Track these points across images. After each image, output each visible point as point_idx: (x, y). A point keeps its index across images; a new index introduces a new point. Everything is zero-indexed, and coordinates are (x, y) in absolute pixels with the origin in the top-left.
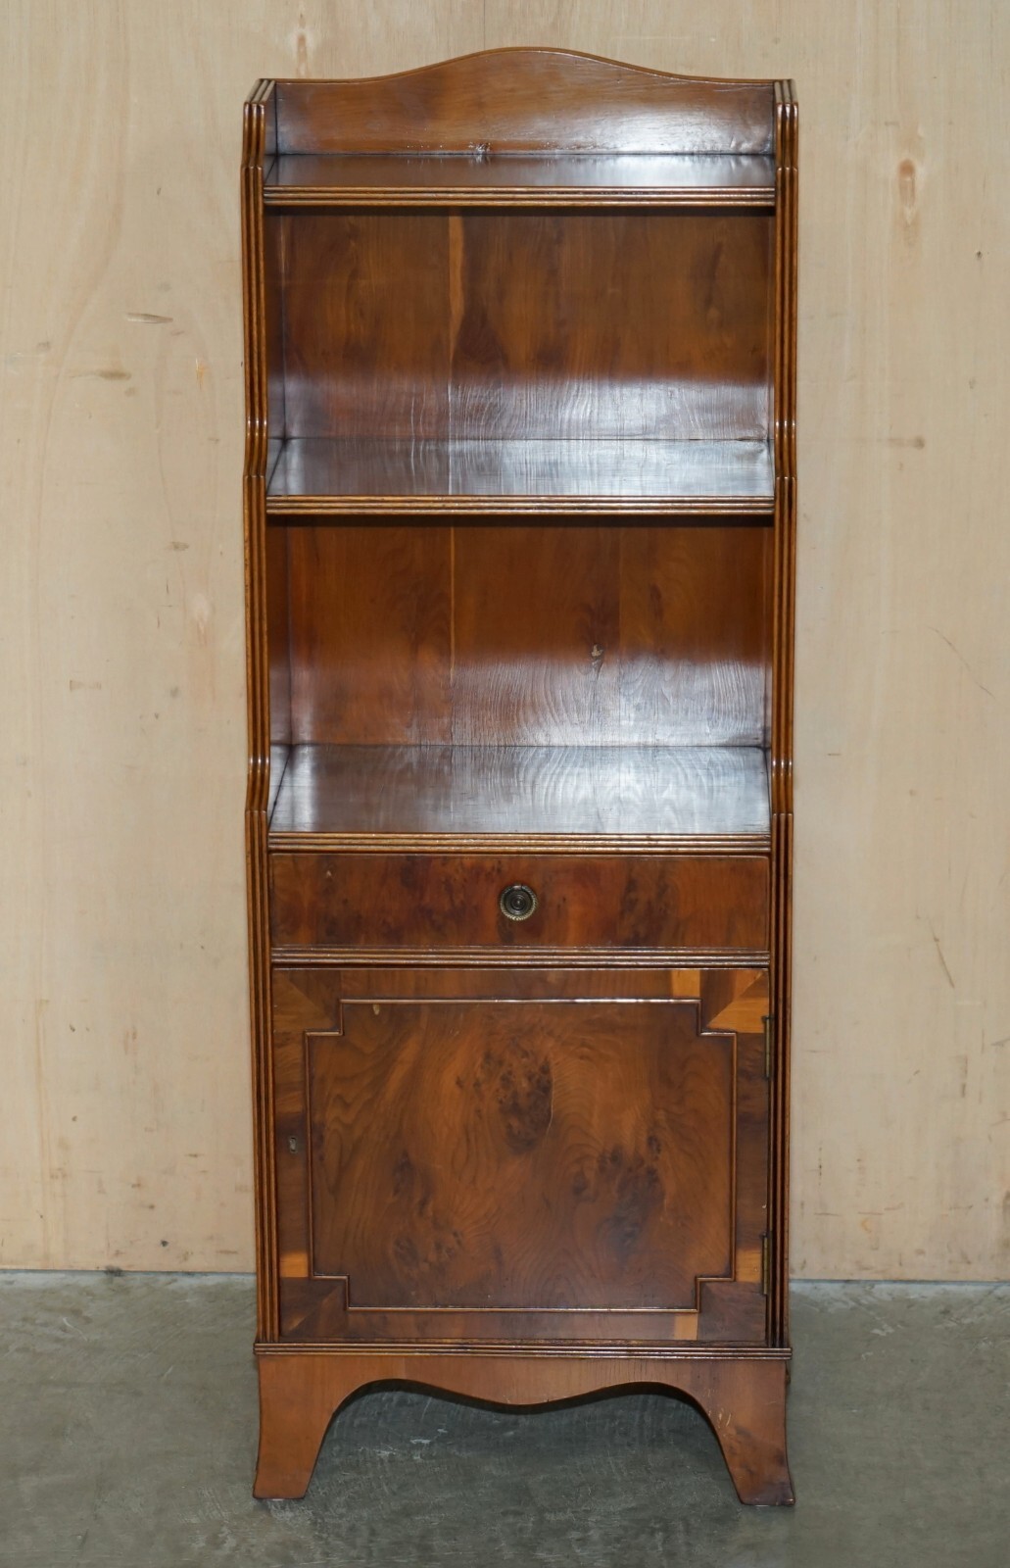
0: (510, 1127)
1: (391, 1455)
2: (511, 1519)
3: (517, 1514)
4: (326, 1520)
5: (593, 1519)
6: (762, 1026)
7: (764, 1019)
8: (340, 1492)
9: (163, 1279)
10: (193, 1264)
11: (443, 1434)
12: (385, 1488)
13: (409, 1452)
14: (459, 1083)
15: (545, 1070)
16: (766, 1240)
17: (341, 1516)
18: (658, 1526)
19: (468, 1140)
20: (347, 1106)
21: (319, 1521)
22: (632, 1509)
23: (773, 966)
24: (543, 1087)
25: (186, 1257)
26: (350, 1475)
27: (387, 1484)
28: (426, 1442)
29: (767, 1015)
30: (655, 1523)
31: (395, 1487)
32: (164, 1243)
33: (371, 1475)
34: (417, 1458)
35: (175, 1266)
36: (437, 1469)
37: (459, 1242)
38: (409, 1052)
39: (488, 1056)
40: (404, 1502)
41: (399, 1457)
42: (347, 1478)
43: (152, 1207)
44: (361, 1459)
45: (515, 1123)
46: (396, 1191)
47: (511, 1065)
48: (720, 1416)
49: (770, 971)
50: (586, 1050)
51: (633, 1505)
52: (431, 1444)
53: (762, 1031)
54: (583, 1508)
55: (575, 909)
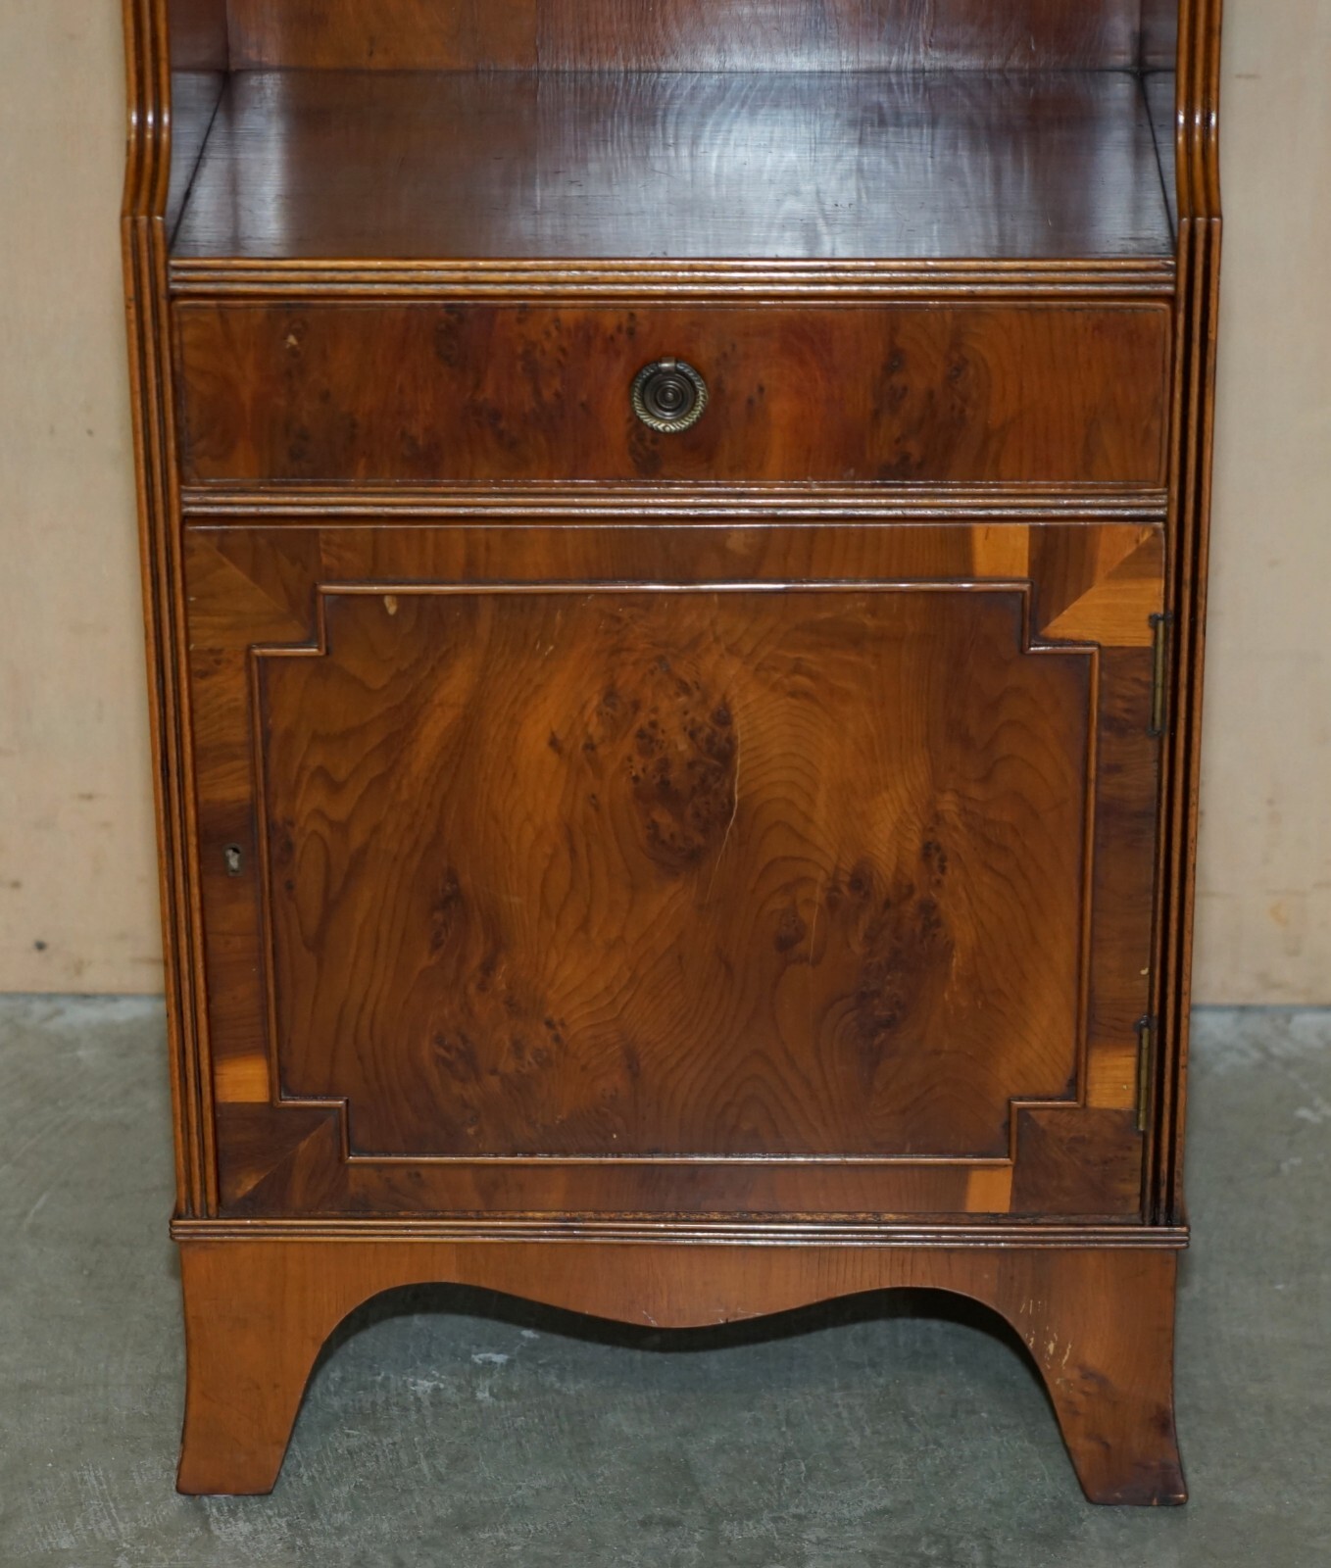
0: (654, 825)
1: (436, 1389)
2: (656, 1538)
3: (669, 1524)
4: (312, 1540)
5: (811, 1535)
6: (1149, 633)
7: (1153, 620)
8: (340, 1475)
9: (39, 1008)
10: (92, 981)
11: (530, 1340)
12: (424, 1465)
13: (469, 1382)
14: (554, 743)
15: (723, 718)
16: (1146, 1031)
17: (340, 1531)
18: (933, 1552)
19: (573, 851)
20: (335, 788)
21: (299, 1542)
22: (885, 1511)
23: (1174, 519)
24: (719, 753)
25: (79, 968)
26: (358, 1436)
27: (427, 1456)
28: (500, 1359)
29: (1161, 611)
30: (929, 1546)
31: (441, 1462)
32: (40, 946)
33: (398, 1437)
34: (483, 1395)
35: (60, 982)
36: (520, 1421)
37: (557, 1039)
38: (456, 684)
39: (610, 695)
40: (459, 1496)
41: (450, 1393)
42: (354, 1443)
43: (16, 885)
44: (381, 1398)
45: (664, 819)
46: (436, 945)
47: (655, 710)
48: (1051, 1347)
49: (1167, 529)
50: (802, 681)
51: (886, 1502)
52: (510, 1364)
53: (1148, 643)
54: (793, 1510)
55: (781, 409)
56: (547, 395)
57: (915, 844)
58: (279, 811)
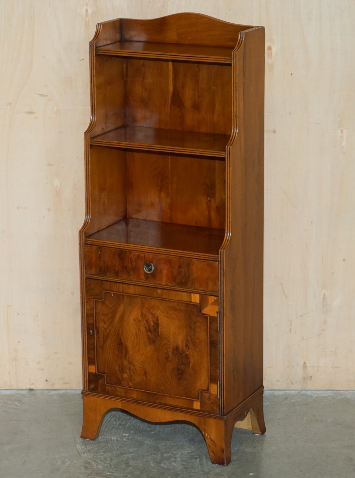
0: (148, 335)
1: (117, 439)
4: (97, 456)
6: (216, 314)
7: (217, 312)
8: (101, 449)
11: (132, 432)
12: (115, 448)
13: (122, 438)
14: (134, 320)
15: (157, 320)
16: (219, 381)
17: (102, 455)
19: (137, 338)
20: (105, 323)
21: (95, 456)
23: (220, 296)
24: (157, 324)
28: (127, 435)
29: (218, 311)
31: (118, 448)
33: (111, 444)
34: (124, 440)
36: (130, 442)
37: (135, 369)
38: (121, 309)
39: (142, 314)
40: (121, 451)
41: (119, 439)
42: (103, 445)
44: (108, 440)
45: (149, 334)
46: (118, 351)
47: (148, 317)
48: (206, 434)
49: (219, 298)
50: (169, 315)
52: (129, 436)
53: (216, 316)
55: (165, 272)
56: (134, 266)
57: (184, 345)
58: (97, 325)
